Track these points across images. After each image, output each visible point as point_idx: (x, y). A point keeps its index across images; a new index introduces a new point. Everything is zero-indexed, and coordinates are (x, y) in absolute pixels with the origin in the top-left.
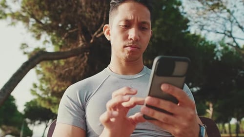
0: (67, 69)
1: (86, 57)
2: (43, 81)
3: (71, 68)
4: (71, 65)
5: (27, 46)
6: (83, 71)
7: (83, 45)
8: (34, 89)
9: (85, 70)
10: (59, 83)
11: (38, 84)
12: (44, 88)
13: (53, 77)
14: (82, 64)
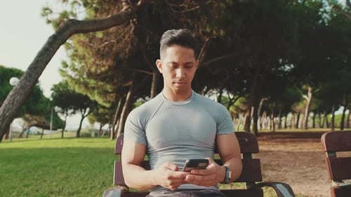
0: (106, 43)
1: (132, 24)
2: (75, 58)
3: (112, 41)
4: (113, 37)
5: (51, 12)
6: (130, 46)
7: (127, 9)
8: (64, 69)
9: (132, 44)
10: (97, 62)
11: (69, 62)
12: (76, 67)
13: (89, 54)
14: (127, 36)
